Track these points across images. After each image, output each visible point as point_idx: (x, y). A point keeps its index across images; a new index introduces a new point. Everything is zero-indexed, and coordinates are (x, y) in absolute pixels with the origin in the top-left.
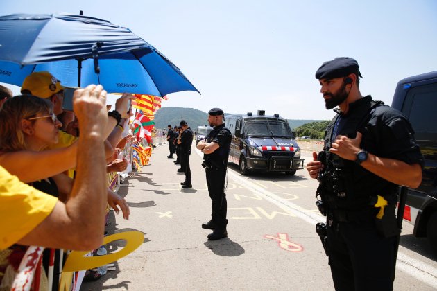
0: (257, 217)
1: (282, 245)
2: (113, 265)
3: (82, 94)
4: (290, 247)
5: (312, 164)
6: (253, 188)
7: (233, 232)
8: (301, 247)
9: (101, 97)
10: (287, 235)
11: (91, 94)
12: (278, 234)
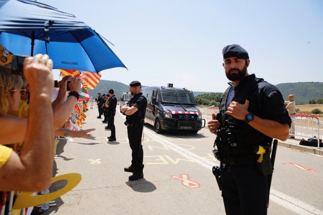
0: (165, 162)
1: (184, 183)
2: (54, 201)
3: (32, 62)
4: (190, 184)
5: (212, 122)
6: (162, 141)
7: (148, 174)
8: (198, 184)
9: (48, 65)
10: (188, 175)
11: (40, 62)
12: (181, 175)
